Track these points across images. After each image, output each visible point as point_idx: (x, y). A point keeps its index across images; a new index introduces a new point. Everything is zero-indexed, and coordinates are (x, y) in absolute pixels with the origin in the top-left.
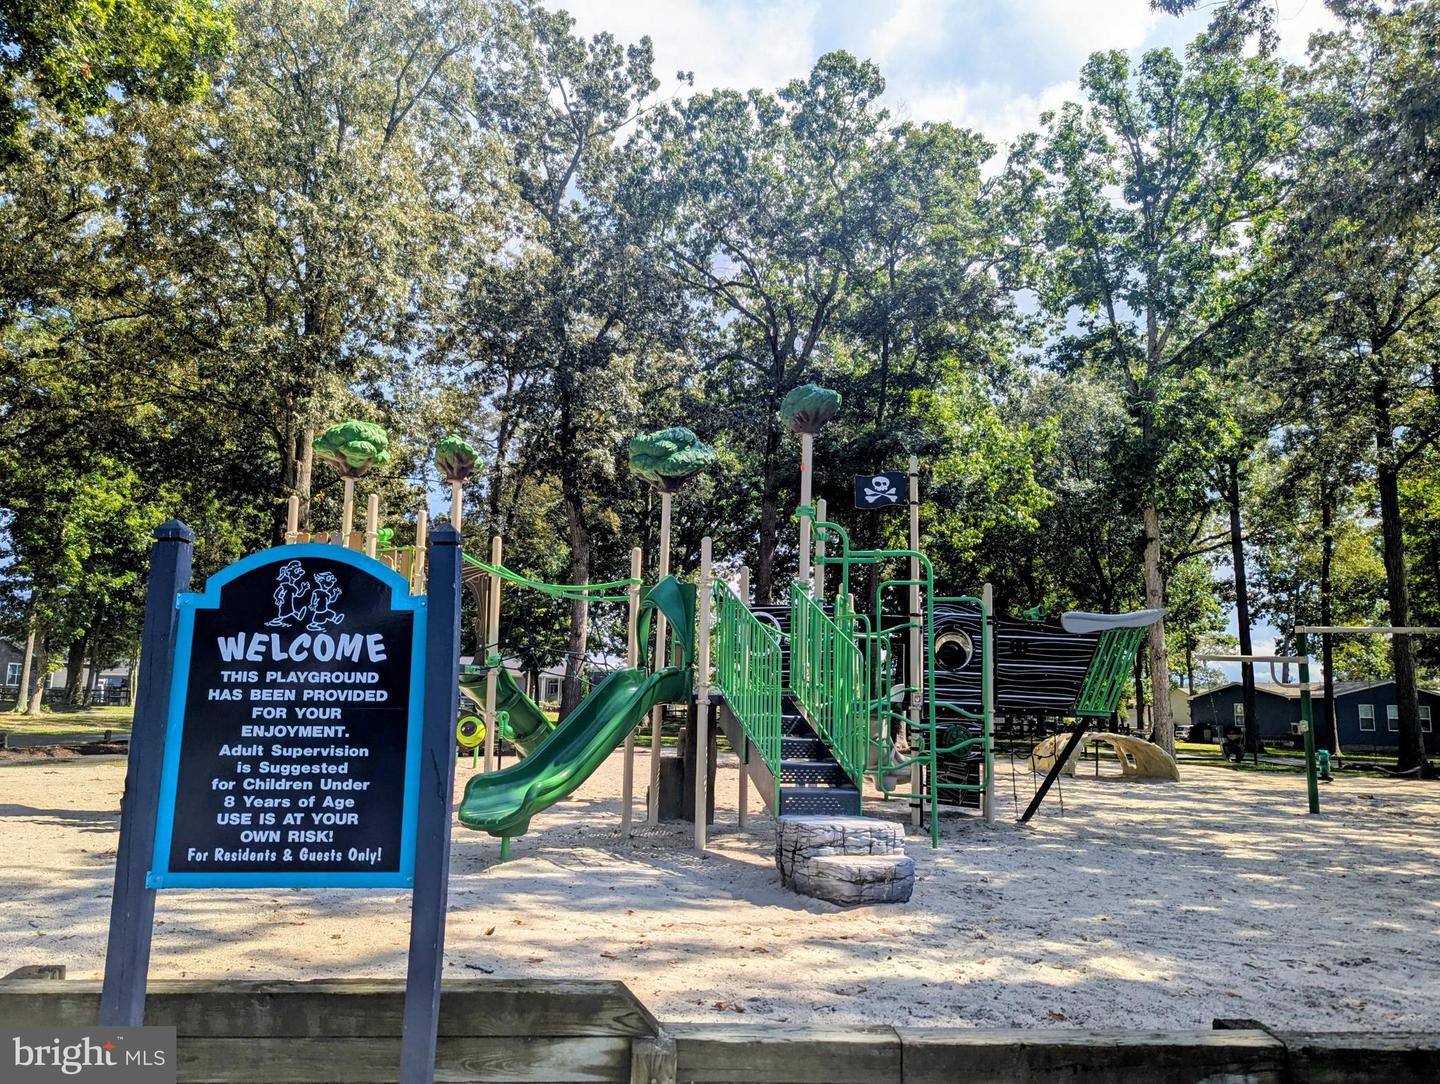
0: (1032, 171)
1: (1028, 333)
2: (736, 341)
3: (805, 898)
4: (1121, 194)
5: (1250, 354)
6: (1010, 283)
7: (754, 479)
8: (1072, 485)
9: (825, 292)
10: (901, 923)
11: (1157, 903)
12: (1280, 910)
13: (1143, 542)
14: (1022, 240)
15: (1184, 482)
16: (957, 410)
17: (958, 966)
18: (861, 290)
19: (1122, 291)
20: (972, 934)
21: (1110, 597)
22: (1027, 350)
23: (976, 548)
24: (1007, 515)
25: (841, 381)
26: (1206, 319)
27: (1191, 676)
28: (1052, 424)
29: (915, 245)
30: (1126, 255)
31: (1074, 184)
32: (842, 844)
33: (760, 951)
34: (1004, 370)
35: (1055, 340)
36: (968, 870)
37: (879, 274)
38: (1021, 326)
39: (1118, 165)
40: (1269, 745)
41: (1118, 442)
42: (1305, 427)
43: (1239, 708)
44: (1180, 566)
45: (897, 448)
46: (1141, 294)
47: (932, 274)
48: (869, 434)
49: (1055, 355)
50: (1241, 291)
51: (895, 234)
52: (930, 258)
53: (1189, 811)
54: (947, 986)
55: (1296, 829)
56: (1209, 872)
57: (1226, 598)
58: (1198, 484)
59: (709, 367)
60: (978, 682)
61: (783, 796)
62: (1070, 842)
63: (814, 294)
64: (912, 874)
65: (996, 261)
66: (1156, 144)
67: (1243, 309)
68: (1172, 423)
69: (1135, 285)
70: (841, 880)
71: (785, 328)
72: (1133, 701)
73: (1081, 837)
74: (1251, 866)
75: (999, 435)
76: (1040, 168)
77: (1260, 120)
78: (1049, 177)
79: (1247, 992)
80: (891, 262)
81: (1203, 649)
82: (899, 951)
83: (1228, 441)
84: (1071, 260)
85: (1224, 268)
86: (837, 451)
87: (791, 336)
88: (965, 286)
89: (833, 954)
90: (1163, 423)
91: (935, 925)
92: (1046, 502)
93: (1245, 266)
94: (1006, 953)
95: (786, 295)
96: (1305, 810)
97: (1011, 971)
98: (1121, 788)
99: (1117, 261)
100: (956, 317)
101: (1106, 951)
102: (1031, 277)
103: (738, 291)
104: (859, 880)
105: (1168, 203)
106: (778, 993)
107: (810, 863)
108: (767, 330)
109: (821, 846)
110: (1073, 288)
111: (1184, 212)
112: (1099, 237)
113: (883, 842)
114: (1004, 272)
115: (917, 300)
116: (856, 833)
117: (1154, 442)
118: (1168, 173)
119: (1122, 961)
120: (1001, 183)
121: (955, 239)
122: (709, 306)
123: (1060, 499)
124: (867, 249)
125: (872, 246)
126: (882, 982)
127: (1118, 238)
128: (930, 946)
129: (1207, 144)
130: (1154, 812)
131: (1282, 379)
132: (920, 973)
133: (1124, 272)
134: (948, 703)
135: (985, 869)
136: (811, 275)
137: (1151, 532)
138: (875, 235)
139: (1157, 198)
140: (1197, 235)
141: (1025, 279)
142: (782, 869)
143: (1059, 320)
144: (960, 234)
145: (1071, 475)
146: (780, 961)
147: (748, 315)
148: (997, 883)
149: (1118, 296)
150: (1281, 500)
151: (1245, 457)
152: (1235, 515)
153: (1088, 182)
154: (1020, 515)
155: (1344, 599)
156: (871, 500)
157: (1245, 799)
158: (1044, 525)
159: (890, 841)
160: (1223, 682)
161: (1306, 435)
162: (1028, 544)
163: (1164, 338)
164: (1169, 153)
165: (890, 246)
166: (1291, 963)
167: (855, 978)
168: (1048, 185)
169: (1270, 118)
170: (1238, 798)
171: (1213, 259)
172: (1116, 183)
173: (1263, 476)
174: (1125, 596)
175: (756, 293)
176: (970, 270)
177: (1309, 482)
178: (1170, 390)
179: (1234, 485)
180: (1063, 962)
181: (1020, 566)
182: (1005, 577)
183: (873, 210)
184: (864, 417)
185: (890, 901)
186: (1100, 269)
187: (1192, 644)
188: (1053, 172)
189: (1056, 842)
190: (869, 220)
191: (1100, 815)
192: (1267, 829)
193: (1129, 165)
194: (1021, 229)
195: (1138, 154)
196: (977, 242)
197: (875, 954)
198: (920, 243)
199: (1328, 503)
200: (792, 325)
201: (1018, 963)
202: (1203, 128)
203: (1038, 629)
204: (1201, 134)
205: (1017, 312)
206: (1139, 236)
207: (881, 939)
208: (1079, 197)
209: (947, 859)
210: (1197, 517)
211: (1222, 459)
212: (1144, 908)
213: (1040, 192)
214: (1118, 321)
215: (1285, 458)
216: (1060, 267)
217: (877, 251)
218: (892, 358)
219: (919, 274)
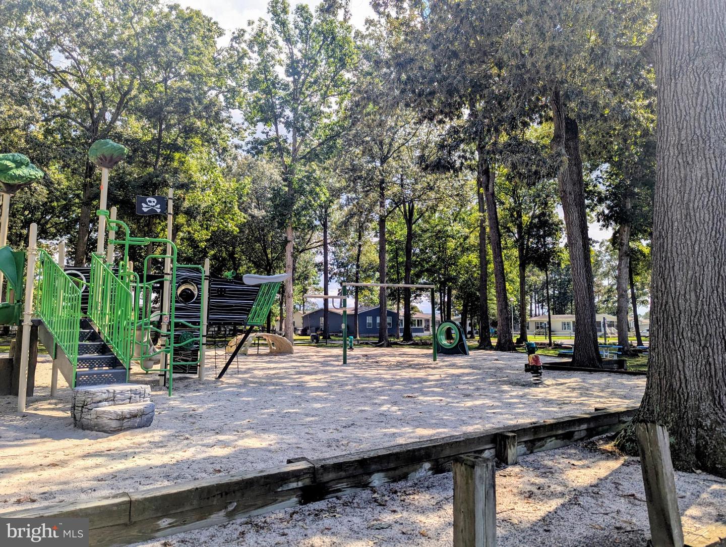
0: (242, 49)
1: (237, 133)
2: (67, 108)
3: (88, 432)
4: (284, 72)
5: (335, 159)
6: (230, 105)
7: (77, 192)
8: (256, 212)
9: (126, 89)
10: (144, 438)
11: (274, 410)
12: (324, 407)
13: (286, 242)
14: (237, 83)
15: (305, 216)
16: (199, 167)
17: (172, 455)
18: (147, 92)
19: (282, 119)
20: (182, 438)
21: (271, 268)
22: (236, 141)
23: (207, 241)
24: (223, 225)
25: (133, 142)
26: (318, 140)
27: (304, 306)
28: (247, 181)
29: (179, 73)
30: (285, 102)
31: (262, 61)
32: (113, 400)
33: (54, 465)
34: (225, 150)
35: (250, 138)
36: (186, 406)
37: (158, 85)
38: (235, 128)
39: (283, 57)
40: (332, 335)
41: (277, 193)
42: (354, 196)
43: (322, 319)
44: (302, 254)
45: (165, 184)
46: (290, 122)
47: (188, 91)
48: (149, 174)
49: (250, 146)
50: (332, 129)
51: (169, 65)
52: (188, 82)
53: (295, 367)
54: (164, 466)
55: (337, 371)
56: (298, 394)
57: (320, 270)
58: (310, 217)
59: (47, 120)
60: (198, 309)
61: (77, 376)
62: (240, 386)
63: (118, 88)
64: (153, 411)
65: (223, 92)
66: (300, 51)
67: (332, 138)
68: (301, 187)
69: (288, 118)
70: (111, 419)
71: (99, 105)
72: (278, 318)
73: (246, 383)
74: (316, 389)
75: (221, 183)
76: (246, 48)
77: (343, 51)
78: (251, 54)
79: (304, 445)
80: (165, 80)
81: (309, 293)
82: (140, 452)
83: (323, 198)
84: (259, 99)
85: (326, 117)
86: (130, 181)
87: (103, 110)
88: (206, 101)
89: (99, 460)
90: (297, 186)
91: (163, 436)
92: (243, 220)
93: (334, 118)
94: (198, 445)
95: (100, 86)
96: (341, 363)
97: (198, 453)
98: (267, 359)
99: (280, 104)
100: (200, 117)
101: (247, 436)
102: (240, 103)
103: (69, 77)
104: (122, 418)
105: (304, 81)
106: (61, 487)
107: (92, 412)
108: (87, 103)
109: (100, 401)
110: (260, 114)
111: (310, 87)
112: (273, 90)
113: (138, 396)
114: (227, 99)
115: (179, 104)
116: (122, 393)
117: (293, 195)
118: (304, 66)
119: (254, 439)
120: (227, 51)
121: (202, 75)
122: (48, 82)
123: (250, 219)
124: (152, 69)
125: (155, 68)
126: (127, 470)
127: (282, 93)
128: (158, 447)
129: (322, 57)
130: (280, 369)
131: (346, 173)
132: (149, 462)
133: (283, 110)
134: (182, 321)
135: (195, 404)
136: (117, 77)
137: (289, 238)
138: (156, 63)
139: (299, 78)
140: (316, 99)
141: (237, 104)
142: (75, 417)
143: (253, 128)
144: (204, 73)
145: (255, 207)
146: (64, 470)
147: (74, 92)
148: (201, 410)
149: (280, 122)
150: (343, 227)
151: (330, 206)
152: (325, 232)
153: (269, 61)
154: (230, 225)
155: (364, 272)
156: (145, 210)
157: (320, 360)
158: (241, 231)
159: (141, 395)
160: (316, 308)
161: (354, 199)
162: (234, 240)
163: (299, 146)
164: (305, 56)
165: (166, 70)
166: (324, 430)
167: (111, 471)
168: (250, 58)
169: (347, 51)
170: (316, 360)
171: (321, 112)
172: (282, 65)
173: (337, 216)
174: (278, 267)
175: (80, 80)
176: (209, 93)
177: (354, 220)
178: (301, 171)
179: (326, 219)
180: (225, 444)
181: (229, 251)
182: (221, 256)
183: (156, 48)
184: (146, 164)
185: (139, 427)
186: (272, 107)
187: (305, 291)
188: (253, 52)
189: (233, 387)
190: (153, 52)
191: (256, 372)
192: (326, 372)
193: (288, 58)
194: (236, 78)
195: (292, 53)
196: (214, 79)
197: (126, 456)
198: (183, 73)
199: (361, 230)
200: (103, 104)
201: (204, 448)
202: (320, 49)
203: (232, 282)
204: (319, 52)
205: (233, 121)
206: (290, 94)
207: (131, 448)
208: (264, 68)
209: (177, 402)
210: (310, 232)
211: (320, 206)
212: (268, 414)
213: (246, 61)
214: (280, 134)
215: (345, 208)
216: (254, 102)
217: (157, 72)
218: (164, 133)
219: (181, 90)
